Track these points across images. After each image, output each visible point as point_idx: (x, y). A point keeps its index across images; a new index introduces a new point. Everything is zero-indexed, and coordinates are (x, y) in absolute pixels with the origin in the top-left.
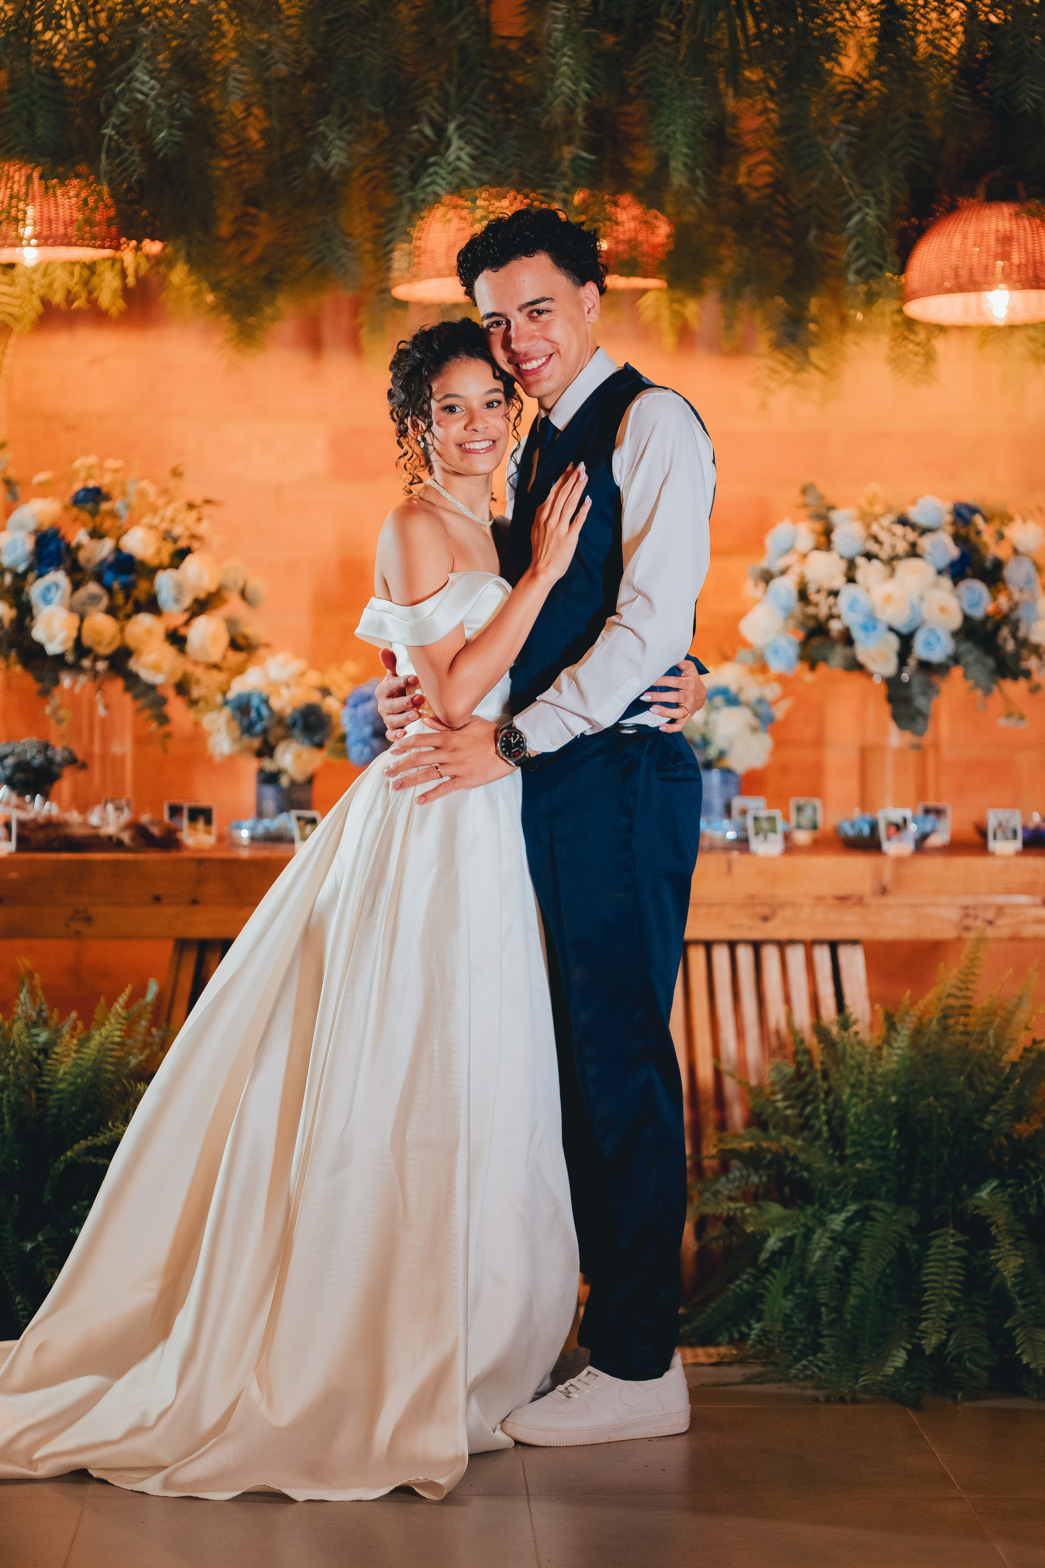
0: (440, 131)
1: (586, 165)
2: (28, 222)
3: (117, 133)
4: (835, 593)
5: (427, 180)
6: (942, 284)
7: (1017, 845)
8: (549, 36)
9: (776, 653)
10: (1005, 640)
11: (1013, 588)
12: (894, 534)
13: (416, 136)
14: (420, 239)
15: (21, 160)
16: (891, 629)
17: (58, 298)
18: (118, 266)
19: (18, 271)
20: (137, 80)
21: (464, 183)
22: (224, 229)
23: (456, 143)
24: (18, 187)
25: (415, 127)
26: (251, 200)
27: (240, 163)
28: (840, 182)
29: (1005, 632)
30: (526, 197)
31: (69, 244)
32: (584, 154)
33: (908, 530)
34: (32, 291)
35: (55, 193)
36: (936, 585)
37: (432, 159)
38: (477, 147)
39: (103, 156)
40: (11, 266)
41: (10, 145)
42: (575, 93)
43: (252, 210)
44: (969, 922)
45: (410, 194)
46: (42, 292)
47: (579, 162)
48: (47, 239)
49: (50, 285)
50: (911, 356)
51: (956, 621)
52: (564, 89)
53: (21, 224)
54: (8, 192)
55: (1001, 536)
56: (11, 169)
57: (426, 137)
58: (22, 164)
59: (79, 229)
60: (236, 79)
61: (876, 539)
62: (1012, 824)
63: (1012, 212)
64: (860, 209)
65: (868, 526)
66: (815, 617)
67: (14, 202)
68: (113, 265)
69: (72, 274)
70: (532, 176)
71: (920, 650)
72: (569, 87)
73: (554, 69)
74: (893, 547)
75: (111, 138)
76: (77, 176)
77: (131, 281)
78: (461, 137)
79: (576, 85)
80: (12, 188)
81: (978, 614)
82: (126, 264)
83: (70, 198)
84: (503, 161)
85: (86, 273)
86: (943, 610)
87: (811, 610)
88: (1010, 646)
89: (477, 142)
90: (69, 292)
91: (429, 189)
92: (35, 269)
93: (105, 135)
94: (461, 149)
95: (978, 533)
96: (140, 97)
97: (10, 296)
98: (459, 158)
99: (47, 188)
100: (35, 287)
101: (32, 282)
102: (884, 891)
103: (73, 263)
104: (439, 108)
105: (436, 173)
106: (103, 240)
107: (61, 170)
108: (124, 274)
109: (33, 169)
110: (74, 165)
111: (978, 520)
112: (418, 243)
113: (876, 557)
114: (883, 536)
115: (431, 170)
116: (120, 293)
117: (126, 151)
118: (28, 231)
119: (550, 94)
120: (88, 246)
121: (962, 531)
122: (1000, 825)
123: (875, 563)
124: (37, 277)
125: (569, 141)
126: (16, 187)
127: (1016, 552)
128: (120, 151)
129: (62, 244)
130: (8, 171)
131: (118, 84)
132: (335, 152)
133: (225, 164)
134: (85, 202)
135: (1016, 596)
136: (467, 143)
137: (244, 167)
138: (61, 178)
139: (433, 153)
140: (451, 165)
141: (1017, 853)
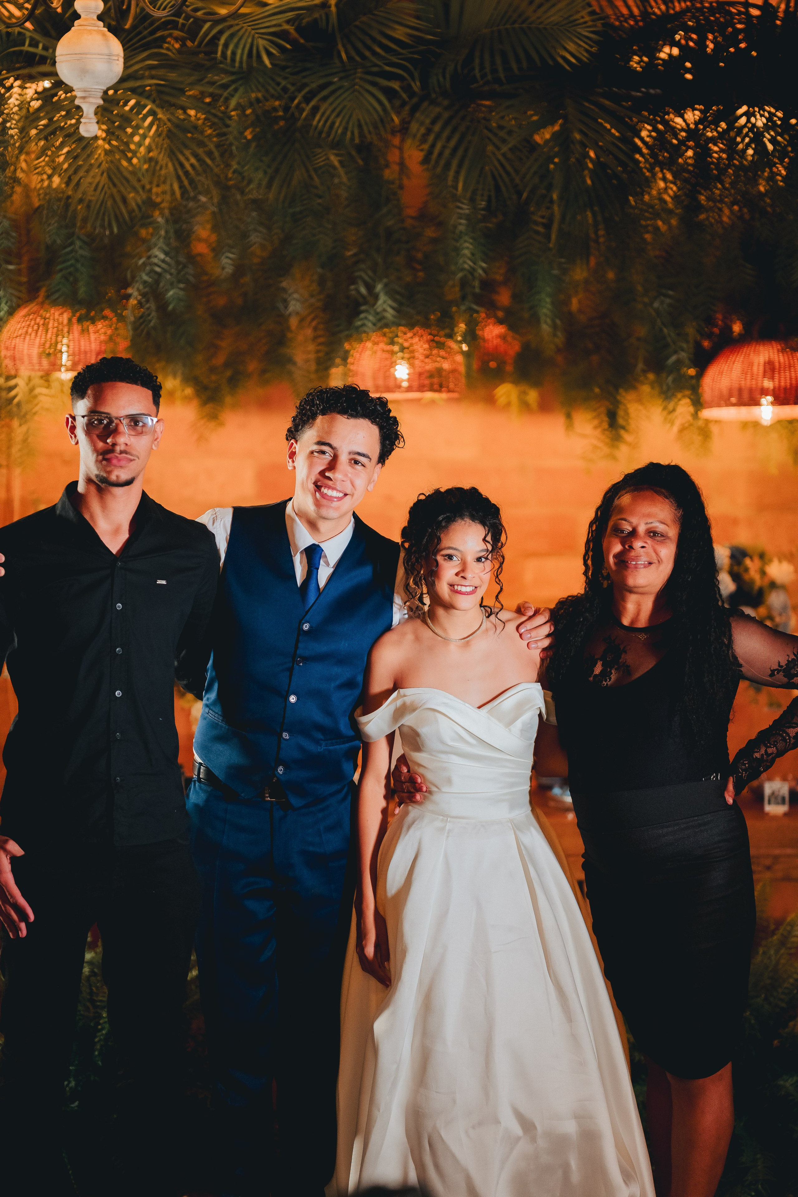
0: (371, 290)
3: (140, 294)
5: (359, 323)
6: (730, 399)
7: (786, 808)
8: (455, 227)
11: (775, 614)
13: (353, 293)
14: (353, 364)
15: (63, 306)
20: (156, 256)
21: (386, 326)
23: (382, 298)
25: (352, 287)
26: (217, 319)
28: (662, 332)
30: (428, 336)
35: (88, 331)
37: (363, 308)
38: (396, 300)
39: (129, 310)
42: (474, 270)
43: (219, 328)
45: (347, 333)
50: (694, 437)
52: (466, 266)
54: (55, 331)
55: (763, 573)
56: (57, 313)
57: (360, 293)
58: (64, 309)
60: (227, 257)
62: (782, 794)
63: (779, 347)
64: (676, 352)
67: (59, 338)
72: (470, 266)
73: (457, 250)
75: (135, 297)
76: (105, 318)
78: (387, 293)
79: (475, 264)
80: (57, 328)
83: (99, 334)
84: (414, 310)
89: (398, 297)
91: (361, 329)
93: (130, 294)
94: (386, 302)
95: (747, 570)
96: (158, 269)
98: (385, 310)
99: (83, 328)
104: (370, 273)
105: (366, 318)
107: (93, 314)
109: (73, 313)
110: (102, 310)
111: (748, 562)
112: (352, 367)
115: (362, 316)
117: (145, 306)
119: (453, 268)
121: (736, 568)
122: (773, 793)
126: (60, 327)
127: (773, 585)
128: (141, 306)
130: (54, 314)
131: (140, 258)
132: (293, 303)
134: (111, 337)
136: (390, 298)
138: (93, 321)
139: (364, 304)
140: (377, 314)
141: (786, 814)
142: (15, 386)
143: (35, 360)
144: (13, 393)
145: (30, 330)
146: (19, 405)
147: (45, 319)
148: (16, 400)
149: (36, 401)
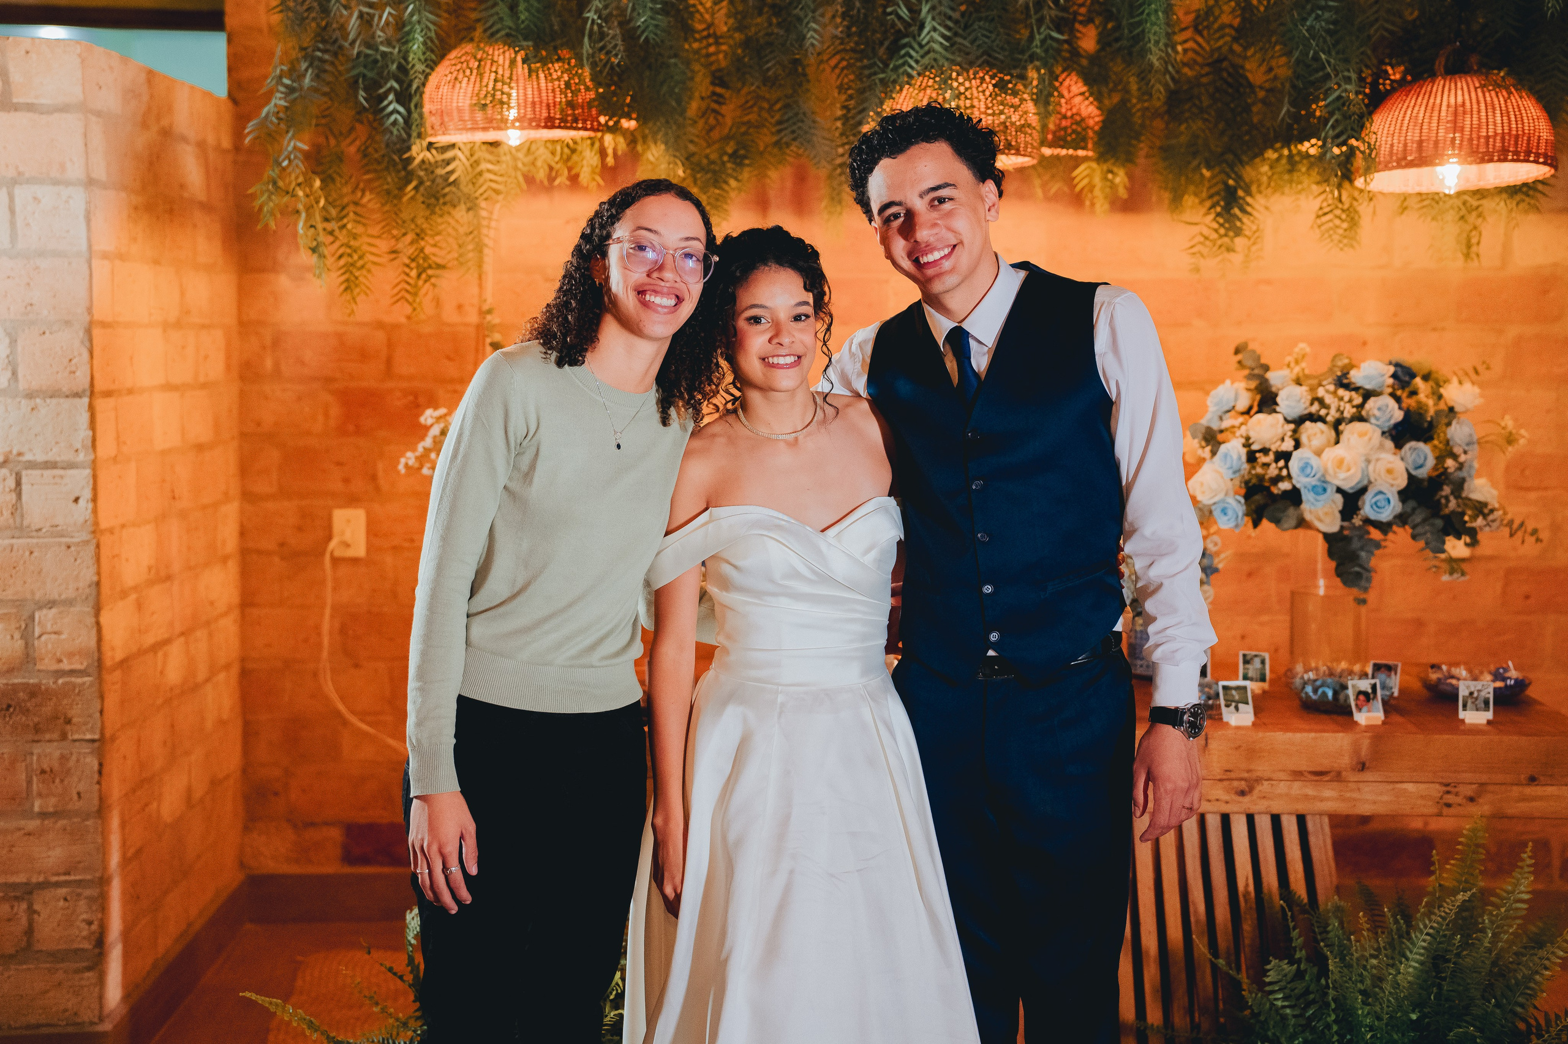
0: (914, 11)
1: (1055, 45)
2: (513, 103)
3: (599, 17)
4: (1286, 456)
5: (898, 62)
6: (1405, 158)
7: (1489, 715)
9: (1224, 511)
10: (1447, 498)
11: (1457, 450)
12: (1341, 399)
13: (891, 17)
15: (505, 44)
16: (1339, 490)
17: (541, 175)
18: (597, 145)
19: (501, 150)
21: (936, 64)
22: (694, 107)
23: (929, 24)
24: (504, 71)
25: (889, 10)
26: (719, 79)
27: (709, 45)
28: (1316, 58)
29: (1447, 490)
30: (992, 78)
31: (553, 127)
32: (1055, 35)
33: (1353, 393)
34: (516, 168)
35: (538, 77)
36: (1381, 447)
37: (906, 40)
38: (948, 28)
39: (586, 40)
40: (495, 144)
41: (494, 29)
43: (718, 90)
44: (1450, 798)
45: (882, 76)
46: (525, 169)
47: (1049, 42)
48: (531, 120)
49: (533, 164)
50: (1337, 222)
51: (1402, 482)
53: (505, 106)
54: (493, 75)
55: (1438, 397)
56: (496, 53)
57: (900, 18)
58: (506, 47)
59: (562, 111)
61: (1321, 401)
62: (1483, 694)
64: (1338, 86)
65: (1313, 389)
66: (1261, 478)
67: (499, 85)
68: (592, 144)
69: (553, 153)
70: (1000, 57)
71: (1367, 509)
74: (1338, 410)
75: (593, 20)
76: (559, 59)
77: (610, 160)
78: (934, 18)
80: (496, 72)
81: (1422, 473)
82: (606, 144)
83: (552, 81)
84: (972, 42)
85: (566, 150)
86: (1389, 471)
87: (1259, 470)
88: (1453, 503)
89: (951, 23)
90: (551, 168)
91: (901, 70)
92: (518, 149)
93: (588, 18)
94: (934, 29)
95: (1414, 393)
97: (495, 174)
98: (932, 40)
99: (530, 71)
100: (520, 165)
101: (515, 159)
102: (1362, 767)
103: (554, 142)
105: (908, 55)
106: (584, 121)
107: (543, 53)
108: (603, 153)
109: (516, 53)
110: (555, 48)
111: (1417, 382)
113: (1322, 419)
114: (1328, 399)
115: (903, 52)
116: (598, 170)
117: (608, 35)
118: (513, 114)
120: (571, 128)
121: (1399, 393)
122: (1471, 694)
123: (1320, 425)
124: (520, 155)
125: (1040, 21)
126: (500, 72)
127: (1452, 412)
128: (602, 35)
129: (546, 127)
130: (493, 55)
132: (810, 35)
133: (696, 45)
134: (568, 85)
135: (1462, 458)
136: (940, 24)
137: (712, 49)
138: (544, 61)
139: (906, 36)
140: (921, 46)
141: (1489, 722)
142: (454, 159)
143: (467, 116)
144: (449, 168)
145: (461, 76)
146: (455, 183)
147: (480, 61)
148: (452, 179)
149: (481, 180)
